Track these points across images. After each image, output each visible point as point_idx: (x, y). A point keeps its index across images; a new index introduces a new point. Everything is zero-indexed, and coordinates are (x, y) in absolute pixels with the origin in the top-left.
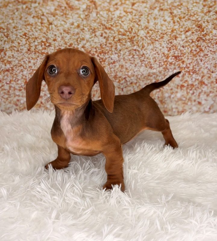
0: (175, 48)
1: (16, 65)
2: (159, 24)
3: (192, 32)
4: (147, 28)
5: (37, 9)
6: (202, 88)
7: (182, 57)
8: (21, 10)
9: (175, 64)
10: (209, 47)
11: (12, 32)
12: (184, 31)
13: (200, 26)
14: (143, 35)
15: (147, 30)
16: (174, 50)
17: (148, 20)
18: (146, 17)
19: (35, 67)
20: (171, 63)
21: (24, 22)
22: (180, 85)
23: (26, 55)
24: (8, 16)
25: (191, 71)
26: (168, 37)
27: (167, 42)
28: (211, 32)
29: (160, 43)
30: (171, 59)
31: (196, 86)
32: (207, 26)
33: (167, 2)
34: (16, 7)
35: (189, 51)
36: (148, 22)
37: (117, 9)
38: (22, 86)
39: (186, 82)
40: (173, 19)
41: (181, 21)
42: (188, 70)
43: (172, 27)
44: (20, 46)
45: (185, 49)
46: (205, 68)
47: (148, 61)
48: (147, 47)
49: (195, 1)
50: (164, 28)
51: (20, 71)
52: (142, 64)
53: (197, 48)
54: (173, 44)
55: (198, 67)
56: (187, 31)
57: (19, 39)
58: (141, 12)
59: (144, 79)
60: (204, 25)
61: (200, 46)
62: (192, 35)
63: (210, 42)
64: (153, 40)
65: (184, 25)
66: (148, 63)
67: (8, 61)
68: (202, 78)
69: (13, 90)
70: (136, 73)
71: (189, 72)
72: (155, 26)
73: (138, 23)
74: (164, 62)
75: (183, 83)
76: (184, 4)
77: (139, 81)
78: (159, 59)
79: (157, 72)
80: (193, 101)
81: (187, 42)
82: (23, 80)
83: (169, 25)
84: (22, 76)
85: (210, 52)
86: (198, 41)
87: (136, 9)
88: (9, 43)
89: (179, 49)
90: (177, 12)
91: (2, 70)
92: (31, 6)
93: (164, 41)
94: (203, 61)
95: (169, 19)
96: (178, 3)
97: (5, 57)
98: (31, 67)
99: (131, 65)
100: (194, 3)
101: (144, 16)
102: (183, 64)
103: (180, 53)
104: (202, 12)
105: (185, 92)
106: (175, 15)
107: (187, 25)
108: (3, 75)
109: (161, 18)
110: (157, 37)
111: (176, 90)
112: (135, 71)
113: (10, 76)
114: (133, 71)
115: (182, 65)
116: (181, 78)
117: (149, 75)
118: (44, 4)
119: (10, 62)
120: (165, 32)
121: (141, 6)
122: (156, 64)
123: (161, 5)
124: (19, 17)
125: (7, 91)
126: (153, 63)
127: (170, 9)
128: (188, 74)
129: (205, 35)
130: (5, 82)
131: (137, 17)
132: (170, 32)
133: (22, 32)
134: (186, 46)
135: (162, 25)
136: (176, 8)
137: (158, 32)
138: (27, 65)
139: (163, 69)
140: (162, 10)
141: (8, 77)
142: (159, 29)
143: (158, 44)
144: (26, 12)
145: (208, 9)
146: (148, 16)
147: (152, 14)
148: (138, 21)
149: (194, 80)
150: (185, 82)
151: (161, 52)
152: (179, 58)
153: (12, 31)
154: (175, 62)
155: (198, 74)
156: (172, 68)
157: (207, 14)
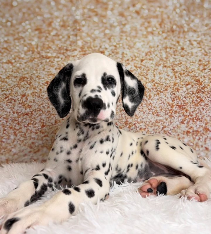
0: (178, 99)
1: (35, 110)
2: (163, 78)
3: (192, 85)
4: (153, 81)
5: (60, 63)
6: (207, 134)
7: (185, 107)
8: (45, 63)
9: (180, 112)
10: (209, 98)
11: (35, 81)
12: (185, 84)
13: (198, 81)
14: (150, 87)
15: (154, 82)
16: (178, 101)
17: (154, 75)
18: (152, 72)
19: (53, 112)
20: (176, 112)
21: (47, 72)
22: (186, 131)
23: (45, 101)
24: (33, 68)
25: (195, 118)
26: (171, 89)
27: (170, 93)
28: (209, 85)
29: (165, 94)
30: (176, 108)
31: (202, 133)
32: (204, 81)
33: (169, 60)
34: (40, 61)
35: (191, 101)
36: (154, 76)
37: (129, 64)
38: (38, 129)
39: (192, 129)
40: (174, 75)
41: (181, 76)
42: (192, 118)
43: (174, 81)
44: (42, 92)
45: (187, 100)
46: (207, 116)
47: (155, 109)
48: (154, 97)
49: (191, 61)
50: (168, 82)
51: (38, 115)
52: (149, 112)
53: (198, 98)
54: (176, 95)
55: (201, 115)
56: (187, 85)
57: (41, 86)
58: (148, 68)
59: (152, 126)
60: (201, 80)
61: (200, 97)
62: (192, 88)
63: (209, 94)
64: (158, 91)
65: (184, 79)
66: (155, 111)
67: (29, 105)
68: (206, 124)
69: (30, 133)
70: (144, 120)
71: (193, 119)
72: (160, 80)
73: (146, 77)
74: (169, 110)
75: (188, 129)
76: (183, 63)
77: (148, 127)
78: (164, 108)
79: (164, 119)
80: (200, 147)
81: (188, 93)
82: (40, 123)
83: (172, 79)
84: (40, 119)
85: (210, 102)
86: (198, 93)
87: (144, 64)
88: (31, 89)
89: (182, 100)
90: (178, 69)
91: (22, 114)
92: (54, 60)
93: (168, 93)
94: (204, 109)
95: (171, 75)
96: (178, 62)
97: (26, 102)
98: (50, 112)
99: (139, 113)
100: (191, 62)
101: (150, 71)
102: (187, 112)
103: (182, 103)
104: (199, 69)
105: (192, 138)
106: (176, 71)
107: (187, 79)
108: (23, 118)
109: (165, 73)
110: (162, 89)
111: (183, 136)
112: (143, 118)
113: (29, 119)
114: (142, 118)
115: (185, 114)
116: (186, 125)
117: (156, 122)
118: (66, 59)
119: (30, 107)
120: (169, 85)
121: (148, 62)
122: (162, 112)
123: (165, 63)
124: (43, 69)
125: (24, 133)
126: (159, 112)
127: (172, 66)
128: (192, 121)
129: (203, 88)
130: (23, 125)
131: (145, 71)
132: (173, 85)
133: (45, 80)
134: (188, 97)
135: (166, 79)
136: (177, 66)
137: (162, 85)
138: (46, 110)
139: (169, 117)
140: (165, 66)
141: (27, 121)
142: (163, 83)
143: (163, 95)
144: (49, 65)
145: (203, 67)
146: (154, 71)
147: (157, 69)
148: (145, 74)
149: (198, 126)
150: (190, 129)
151: (166, 101)
152: (182, 107)
153: (34, 79)
154: (179, 110)
155: (202, 121)
156: (177, 116)
157: (203, 71)
